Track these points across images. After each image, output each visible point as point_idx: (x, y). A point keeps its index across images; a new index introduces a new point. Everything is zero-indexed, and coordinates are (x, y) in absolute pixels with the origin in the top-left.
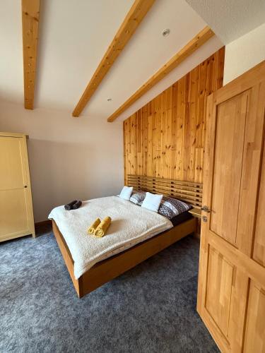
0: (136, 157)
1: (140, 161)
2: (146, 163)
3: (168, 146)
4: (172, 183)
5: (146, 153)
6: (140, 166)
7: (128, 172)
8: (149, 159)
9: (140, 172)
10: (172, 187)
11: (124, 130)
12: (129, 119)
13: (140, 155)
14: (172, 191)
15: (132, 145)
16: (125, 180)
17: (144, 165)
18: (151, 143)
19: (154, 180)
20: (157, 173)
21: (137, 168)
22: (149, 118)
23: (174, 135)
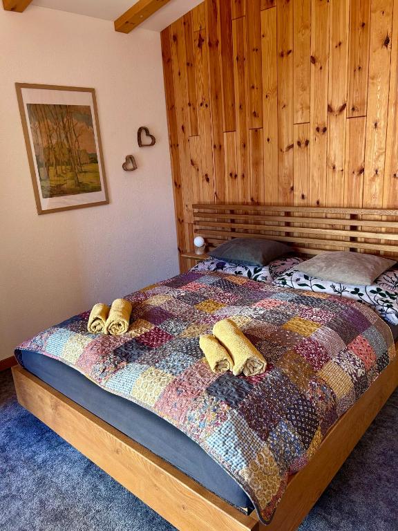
0: (219, 147)
1: (233, 159)
2: (257, 163)
3: (336, 106)
4: (353, 217)
5: (256, 132)
6: (233, 176)
7: (190, 198)
8: (269, 150)
9: (235, 193)
10: (354, 228)
11: (167, 60)
12: (187, 20)
13: (232, 141)
14: (353, 239)
15: (201, 111)
16: (180, 221)
17: (251, 171)
18: (273, 100)
19: (288, 214)
20: (297, 193)
21: (222, 182)
22: (264, 14)
23: (357, 69)
